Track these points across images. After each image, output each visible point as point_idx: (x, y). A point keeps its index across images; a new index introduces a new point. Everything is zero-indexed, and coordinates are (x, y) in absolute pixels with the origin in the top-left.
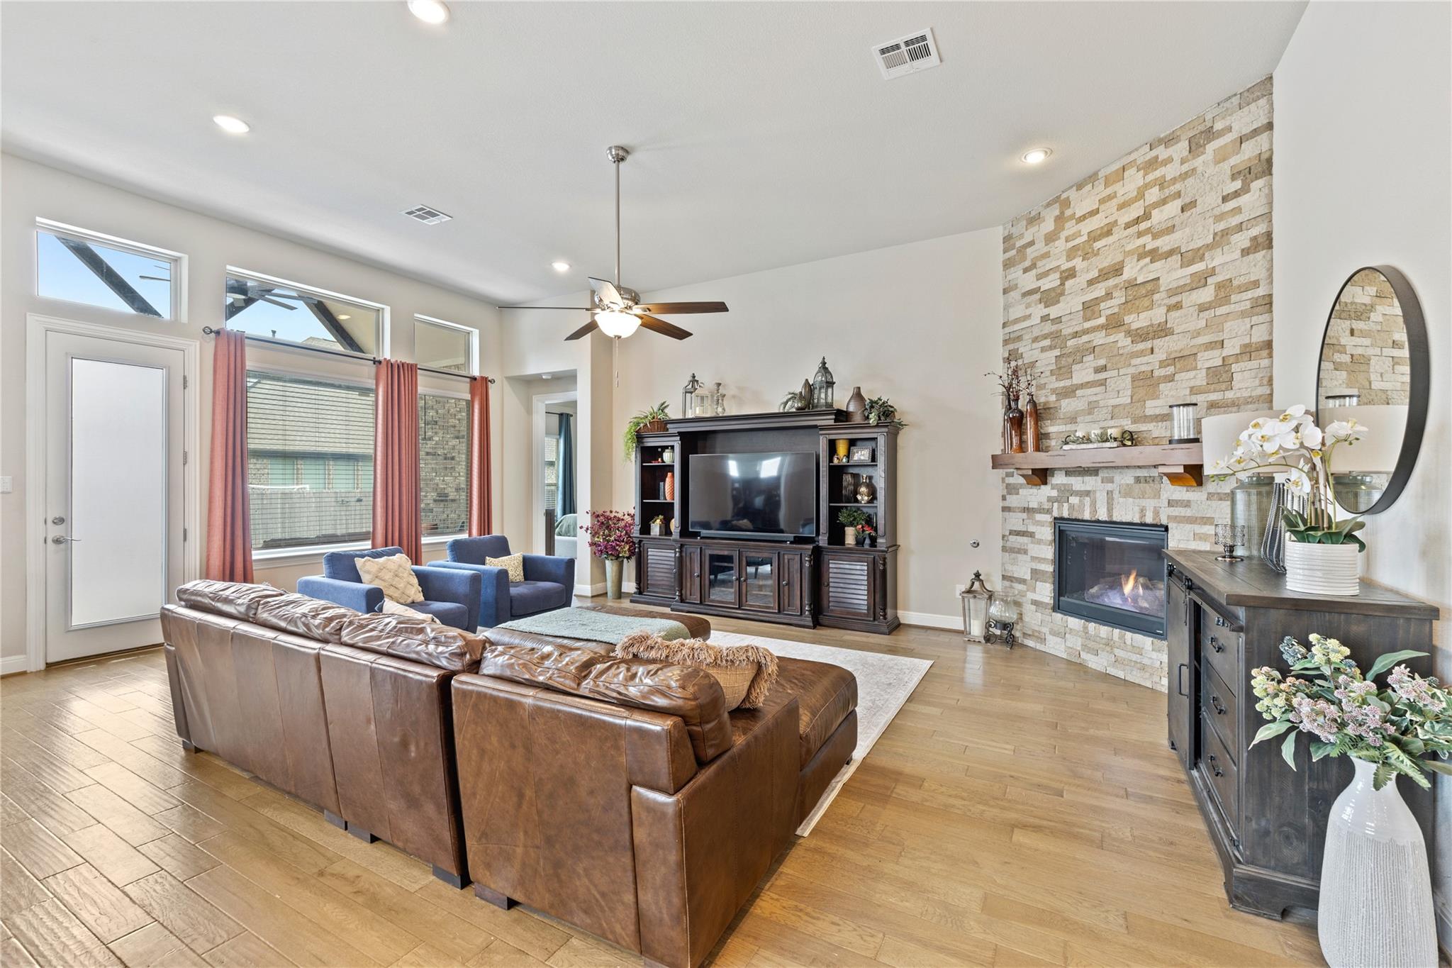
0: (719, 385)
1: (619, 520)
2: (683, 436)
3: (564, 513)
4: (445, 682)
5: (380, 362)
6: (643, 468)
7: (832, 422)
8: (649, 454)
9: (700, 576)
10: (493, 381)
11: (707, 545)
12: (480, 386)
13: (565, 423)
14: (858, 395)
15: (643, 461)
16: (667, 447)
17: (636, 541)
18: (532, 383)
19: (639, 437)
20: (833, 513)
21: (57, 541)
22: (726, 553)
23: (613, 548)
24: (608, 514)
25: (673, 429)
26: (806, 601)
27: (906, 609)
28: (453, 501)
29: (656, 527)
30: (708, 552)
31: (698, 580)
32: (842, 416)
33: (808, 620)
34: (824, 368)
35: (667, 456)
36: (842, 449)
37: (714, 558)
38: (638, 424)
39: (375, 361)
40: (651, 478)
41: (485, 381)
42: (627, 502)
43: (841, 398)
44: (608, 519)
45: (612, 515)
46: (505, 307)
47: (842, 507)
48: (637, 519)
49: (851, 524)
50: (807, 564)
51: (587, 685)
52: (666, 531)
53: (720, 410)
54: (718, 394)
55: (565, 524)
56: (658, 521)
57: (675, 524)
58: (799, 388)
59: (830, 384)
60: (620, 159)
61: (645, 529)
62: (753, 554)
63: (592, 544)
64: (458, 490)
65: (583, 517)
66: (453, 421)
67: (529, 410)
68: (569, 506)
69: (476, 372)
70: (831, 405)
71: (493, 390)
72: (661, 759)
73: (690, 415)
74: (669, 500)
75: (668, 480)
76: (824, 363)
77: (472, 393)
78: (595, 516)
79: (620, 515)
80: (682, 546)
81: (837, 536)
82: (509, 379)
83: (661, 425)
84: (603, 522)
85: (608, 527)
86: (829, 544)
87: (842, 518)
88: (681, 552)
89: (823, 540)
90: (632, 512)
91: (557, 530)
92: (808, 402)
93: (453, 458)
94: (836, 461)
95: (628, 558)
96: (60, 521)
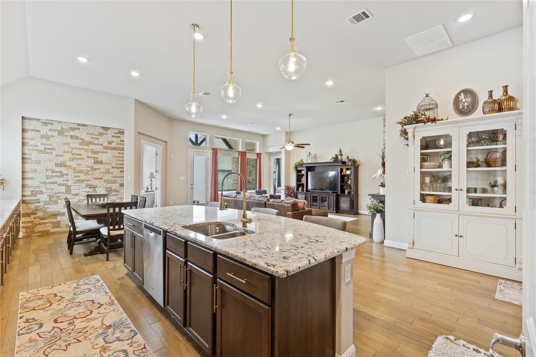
0: (316, 154)
1: (291, 188)
2: (306, 167)
3: (278, 187)
4: (265, 202)
5: (239, 152)
6: (297, 175)
7: (341, 164)
8: (299, 171)
9: (310, 201)
10: (262, 154)
11: (312, 193)
12: (259, 155)
13: (278, 161)
14: (348, 158)
15: (297, 173)
16: (303, 170)
17: (295, 193)
18: (270, 154)
19: (296, 168)
20: (342, 186)
21: (192, 188)
22: (316, 195)
23: (290, 194)
24: (289, 186)
25: (304, 166)
26: (334, 207)
27: (360, 210)
28: (251, 183)
29: (300, 189)
30: (312, 195)
31: (310, 202)
32: (344, 163)
33: (335, 212)
34: (340, 151)
35: (303, 172)
36: (344, 170)
37: (313, 197)
38: (296, 164)
39: (238, 152)
40: (299, 178)
41: (260, 154)
42: (293, 184)
43: (344, 158)
44: (289, 187)
45: (290, 186)
46: (264, 136)
47: (345, 185)
48: (296, 188)
49: (347, 189)
50: (335, 198)
51: (282, 202)
52: (303, 190)
53: (316, 161)
54: (315, 157)
55: (278, 190)
56: (301, 188)
57: (305, 189)
58: (334, 156)
59: (341, 155)
60: (290, 116)
61: (298, 190)
62: (322, 196)
63: (285, 193)
64: (253, 180)
65: (283, 187)
66: (252, 163)
67: (270, 160)
68: (279, 185)
69: (258, 152)
70: (342, 160)
71: (262, 156)
72: (290, 209)
73: (308, 162)
74: (303, 183)
75: (303, 178)
76: (340, 150)
77: (257, 157)
78: (286, 187)
79: (292, 187)
80: (306, 194)
81: (343, 191)
82: (266, 153)
83: (301, 165)
84: (288, 188)
85: (289, 189)
86: (340, 193)
87: (344, 187)
88: (306, 195)
89: (339, 193)
90: (295, 186)
91: (276, 191)
92: (336, 159)
93: (251, 172)
94: (343, 174)
95: (294, 197)
96: (192, 185)
